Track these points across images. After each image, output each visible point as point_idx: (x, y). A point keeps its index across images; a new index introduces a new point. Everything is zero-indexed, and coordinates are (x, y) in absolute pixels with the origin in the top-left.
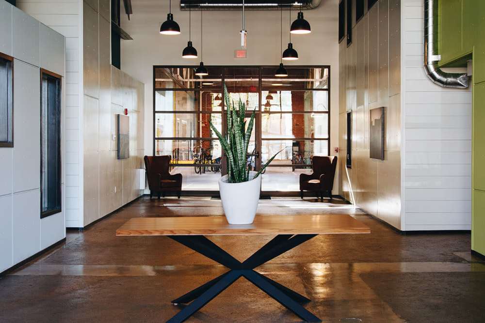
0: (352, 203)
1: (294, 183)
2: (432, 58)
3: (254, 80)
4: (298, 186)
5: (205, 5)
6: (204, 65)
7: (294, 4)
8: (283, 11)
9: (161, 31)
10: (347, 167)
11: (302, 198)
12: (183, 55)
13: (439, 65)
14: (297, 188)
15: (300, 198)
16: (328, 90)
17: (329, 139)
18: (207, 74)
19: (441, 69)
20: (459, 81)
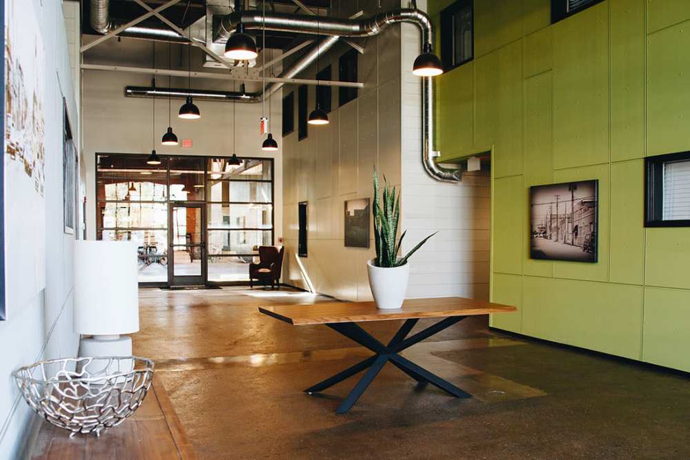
0: (309, 290)
1: (244, 272)
2: (431, 154)
3: (199, 172)
4: (248, 275)
5: (152, 92)
6: (157, 153)
7: (242, 97)
8: (236, 104)
9: (180, 114)
10: (299, 256)
11: (252, 287)
12: (163, 141)
13: (438, 160)
14: (246, 277)
15: (249, 288)
16: (272, 182)
17: (273, 230)
18: (159, 163)
19: (439, 164)
20: (454, 177)
